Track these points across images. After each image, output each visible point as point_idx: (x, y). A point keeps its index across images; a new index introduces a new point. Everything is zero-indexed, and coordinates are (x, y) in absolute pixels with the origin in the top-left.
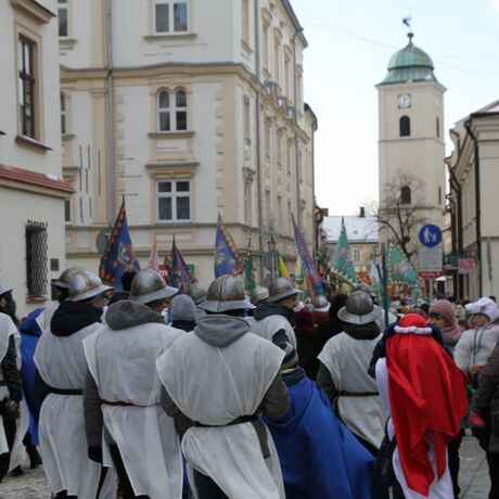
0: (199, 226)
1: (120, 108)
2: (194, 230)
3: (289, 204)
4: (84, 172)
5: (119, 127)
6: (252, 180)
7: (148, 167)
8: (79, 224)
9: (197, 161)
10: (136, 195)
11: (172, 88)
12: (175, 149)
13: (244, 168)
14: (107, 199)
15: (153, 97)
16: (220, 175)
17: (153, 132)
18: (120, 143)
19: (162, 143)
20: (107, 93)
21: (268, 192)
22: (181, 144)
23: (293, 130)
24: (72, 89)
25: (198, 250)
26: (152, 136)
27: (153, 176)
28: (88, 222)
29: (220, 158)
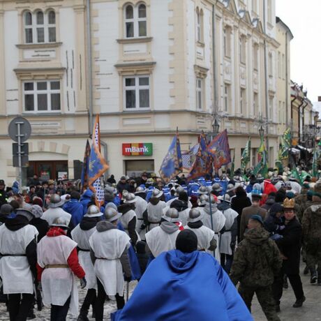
0: (156, 113)
1: (95, 20)
2: (152, 116)
3: (256, 94)
4: (69, 71)
5: (95, 35)
6: (205, 75)
7: (117, 66)
8: (67, 112)
9: (154, 61)
10: (109, 88)
11: (134, 3)
12: (137, 52)
13: (195, 66)
14: (87, 92)
15: (121, 11)
16: (171, 72)
17: (120, 38)
18: (96, 48)
19: (127, 47)
20: (85, 8)
21: (227, 85)
22: (142, 48)
23: (261, 37)
24: (60, 6)
25: (155, 132)
26: (120, 41)
27: (120, 74)
28: (73, 111)
29: (172, 58)
